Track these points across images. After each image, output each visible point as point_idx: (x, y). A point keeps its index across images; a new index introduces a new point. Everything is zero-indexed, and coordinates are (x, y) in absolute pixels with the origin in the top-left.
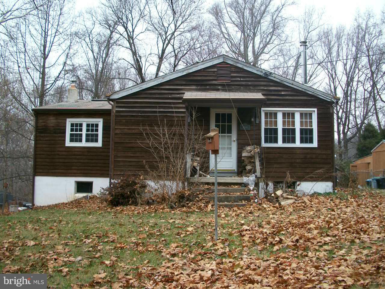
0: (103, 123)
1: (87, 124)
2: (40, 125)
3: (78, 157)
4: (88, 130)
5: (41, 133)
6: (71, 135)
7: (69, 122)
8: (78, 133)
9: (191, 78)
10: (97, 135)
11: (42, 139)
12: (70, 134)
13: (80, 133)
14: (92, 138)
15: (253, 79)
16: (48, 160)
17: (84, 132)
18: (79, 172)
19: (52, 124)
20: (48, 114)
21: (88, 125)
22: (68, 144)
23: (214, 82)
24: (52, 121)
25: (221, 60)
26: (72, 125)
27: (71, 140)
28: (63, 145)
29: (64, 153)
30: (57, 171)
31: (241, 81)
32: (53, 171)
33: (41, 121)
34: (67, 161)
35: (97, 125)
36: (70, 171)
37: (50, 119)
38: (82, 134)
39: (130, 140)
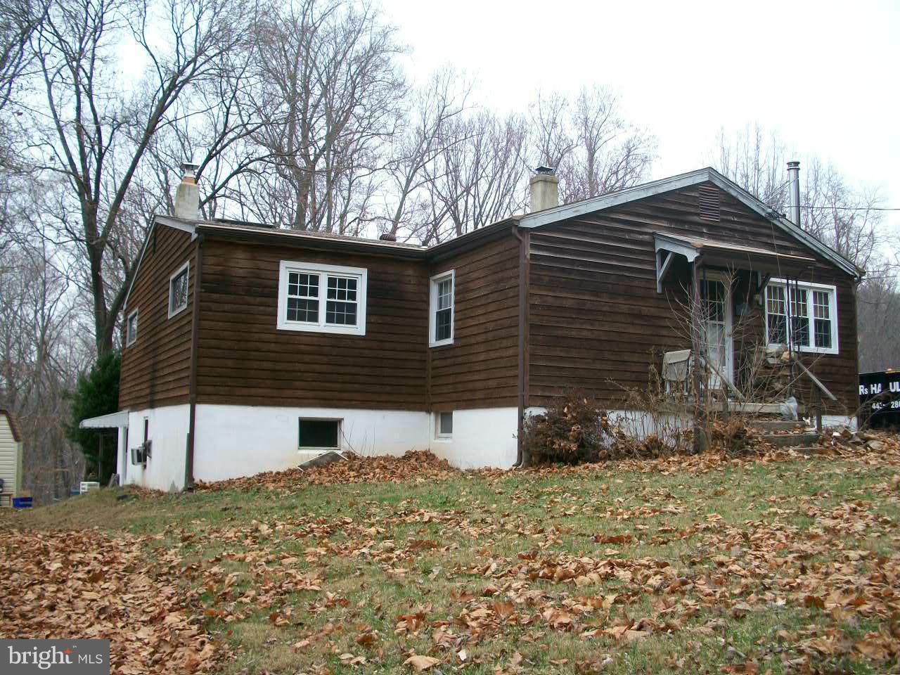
0: (369, 279)
1: (329, 278)
2: (211, 271)
3: (307, 358)
4: (331, 294)
5: (213, 291)
6: (291, 303)
7: (286, 268)
8: (308, 298)
9: (661, 205)
10: (353, 307)
11: (214, 306)
12: (289, 299)
13: (312, 298)
14: (340, 312)
15: (750, 221)
16: (230, 363)
17: (323, 298)
18: (310, 394)
19: (241, 271)
20: (231, 244)
21: (331, 282)
22: (283, 323)
23: (696, 219)
24: (241, 263)
25: (705, 178)
26: (293, 277)
27: (291, 316)
28: (270, 327)
29: (272, 347)
30: (253, 391)
31: (734, 222)
32: (245, 391)
33: (211, 260)
34: (279, 366)
35: (353, 284)
36: (289, 393)
37: (235, 256)
38: (318, 301)
39: (558, 322)
